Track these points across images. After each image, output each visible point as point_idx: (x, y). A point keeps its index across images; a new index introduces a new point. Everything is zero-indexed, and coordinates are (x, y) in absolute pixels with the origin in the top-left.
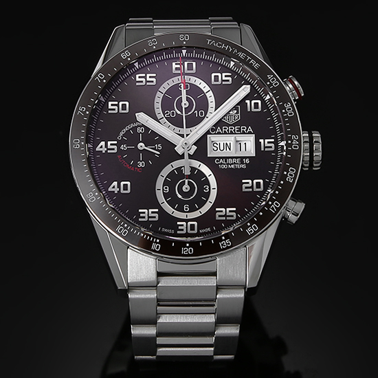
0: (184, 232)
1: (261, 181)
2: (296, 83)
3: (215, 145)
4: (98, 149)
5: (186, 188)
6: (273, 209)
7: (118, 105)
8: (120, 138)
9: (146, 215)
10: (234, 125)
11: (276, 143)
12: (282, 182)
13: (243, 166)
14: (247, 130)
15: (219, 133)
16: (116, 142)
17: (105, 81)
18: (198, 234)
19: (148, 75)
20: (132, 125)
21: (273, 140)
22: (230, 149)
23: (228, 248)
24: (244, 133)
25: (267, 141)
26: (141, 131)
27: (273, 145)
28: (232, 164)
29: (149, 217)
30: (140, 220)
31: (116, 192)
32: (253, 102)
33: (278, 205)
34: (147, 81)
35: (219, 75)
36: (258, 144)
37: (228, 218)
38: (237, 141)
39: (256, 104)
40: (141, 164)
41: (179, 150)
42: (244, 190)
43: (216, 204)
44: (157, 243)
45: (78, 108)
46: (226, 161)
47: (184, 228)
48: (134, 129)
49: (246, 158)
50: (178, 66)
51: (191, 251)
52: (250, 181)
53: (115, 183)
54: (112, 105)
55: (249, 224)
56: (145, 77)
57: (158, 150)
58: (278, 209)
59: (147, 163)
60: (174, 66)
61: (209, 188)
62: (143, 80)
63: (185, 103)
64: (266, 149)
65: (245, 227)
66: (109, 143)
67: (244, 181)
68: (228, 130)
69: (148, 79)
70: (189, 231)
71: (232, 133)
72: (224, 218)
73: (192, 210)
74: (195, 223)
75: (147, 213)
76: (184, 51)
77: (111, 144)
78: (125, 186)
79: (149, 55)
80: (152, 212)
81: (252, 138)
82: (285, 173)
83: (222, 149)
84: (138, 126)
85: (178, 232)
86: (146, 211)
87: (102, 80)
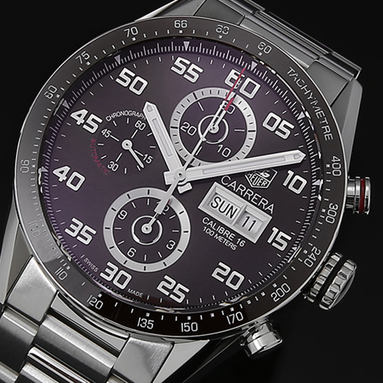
0: (109, 279)
1: (242, 278)
2: (368, 188)
3: (217, 200)
4: (74, 115)
5: (147, 229)
6: (231, 318)
7: (133, 79)
8: (109, 118)
9: (77, 230)
10: (256, 190)
11: (290, 244)
12: (263, 294)
13: (234, 247)
14: (266, 207)
15: (231, 189)
16: (100, 121)
17: (134, 39)
18: (123, 292)
19: (193, 66)
20: (134, 113)
21: (289, 238)
22: (231, 217)
23: (146, 330)
24: (260, 207)
25: (281, 234)
26: (140, 126)
27: (285, 244)
28: (222, 235)
29: (79, 234)
30: (67, 231)
31: (61, 180)
32: (297, 177)
33: (240, 318)
34: (186, 72)
35: (279, 119)
36: (268, 232)
37: (172, 296)
38: (246, 212)
39: (298, 184)
40: (113, 166)
41: (169, 178)
42: (214, 275)
43: (169, 271)
44: (65, 270)
45: (82, 51)
46: (216, 227)
47: (112, 274)
48: (134, 119)
49: (243, 238)
50: (236, 78)
51: (98, 306)
52: (228, 269)
53: (67, 169)
54: (126, 74)
55: (189, 318)
56: (188, 66)
57: (144, 162)
58: (237, 323)
59: (121, 170)
60: (232, 74)
61: (175, 247)
62: (184, 68)
63: (213, 128)
64: (274, 244)
65: (183, 318)
66: (92, 116)
67: (221, 264)
68: (244, 192)
69: (190, 71)
70: (115, 282)
71: (246, 198)
72: (167, 293)
73: (138, 259)
74: (130, 277)
75: (80, 231)
76: (254, 65)
77: (94, 120)
78: (77, 180)
79: (209, 43)
80: (87, 231)
81: (268, 219)
82: (275, 286)
83: (222, 210)
84: (140, 119)
85: (102, 275)
86: (81, 225)
87: (131, 36)
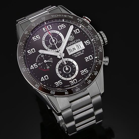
0: (73, 84)
1: (91, 56)
2: (87, 18)
3: (70, 50)
4: (31, 69)
5: (67, 69)
6: (100, 63)
7: (31, 51)
8: (37, 61)
9: (58, 84)
10: (73, 41)
12: (99, 53)
13: (83, 53)
14: (78, 41)
15: (69, 46)
16: (36, 64)
17: (23, 44)
18: (78, 83)
19: (36, 36)
20: (39, 56)
21: (89, 40)
22: (75, 50)
23: (91, 83)
24: (78, 42)
25: (86, 41)
26: (43, 56)
27: (89, 42)
28: (79, 54)
29: (59, 84)
30: (56, 86)
31: (44, 81)
32: (76, 30)
33: (101, 61)
34: (37, 39)
35: (60, 26)
36: (84, 44)
37: (86, 73)
38: (77, 46)
39: (77, 31)
40: (48, 67)
42: (87, 61)
43: (80, 70)
44: (66, 92)
45: (18, 57)
46: (76, 54)
47: (72, 82)
48: (40, 56)
49: (82, 50)
50: (45, 29)
51: (79, 90)
52: (87, 57)
53: (42, 78)
54: (29, 52)
55: (94, 72)
56: (36, 37)
57: (51, 60)
58: (102, 63)
59: (50, 66)
60: (44, 29)
61: (75, 66)
62: (36, 38)
63: (53, 41)
64: (88, 44)
65: (93, 73)
66: (34, 65)
67: (85, 58)
68: (72, 43)
69: (37, 38)
70: (75, 83)
71: (74, 44)
72: (84, 74)
73: (72, 75)
74: (76, 79)
75: (58, 83)
76: (45, 23)
77: (35, 65)
78: (46, 77)
79: (34, 29)
80: (59, 82)
81: (81, 42)
82: (98, 49)
83: (73, 50)
84: (41, 55)
85: (71, 85)
86: (57, 82)
87: (22, 45)
